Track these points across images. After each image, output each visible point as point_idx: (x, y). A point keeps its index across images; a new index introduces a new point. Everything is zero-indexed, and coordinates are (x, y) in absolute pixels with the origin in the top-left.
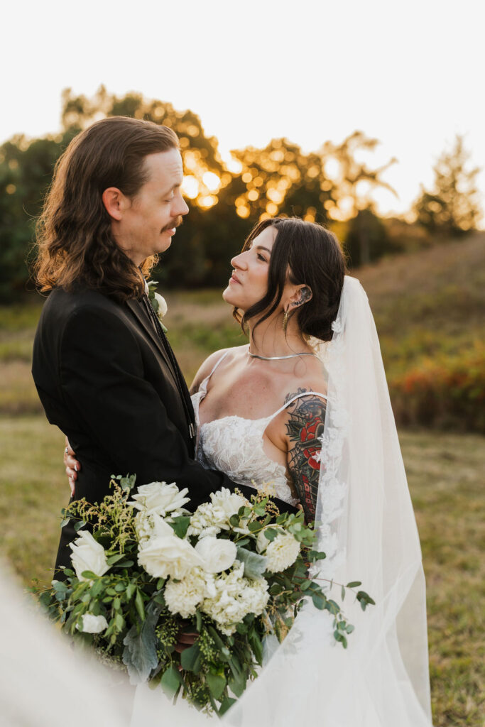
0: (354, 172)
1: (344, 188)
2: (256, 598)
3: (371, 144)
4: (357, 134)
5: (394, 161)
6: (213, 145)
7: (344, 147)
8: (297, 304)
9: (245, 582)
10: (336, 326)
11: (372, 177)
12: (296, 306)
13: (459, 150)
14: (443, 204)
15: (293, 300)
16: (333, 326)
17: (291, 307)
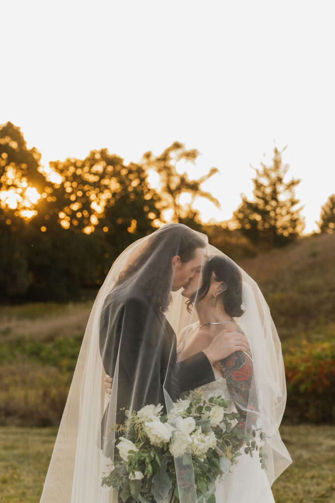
0: (175, 182)
1: (167, 198)
2: (211, 440)
3: (191, 155)
4: (177, 146)
5: (214, 171)
6: (36, 156)
7: (165, 158)
8: (220, 292)
9: (204, 435)
10: (243, 307)
11: (194, 187)
12: (219, 293)
13: (277, 163)
14: (264, 213)
15: (218, 290)
16: (241, 307)
17: (217, 294)
